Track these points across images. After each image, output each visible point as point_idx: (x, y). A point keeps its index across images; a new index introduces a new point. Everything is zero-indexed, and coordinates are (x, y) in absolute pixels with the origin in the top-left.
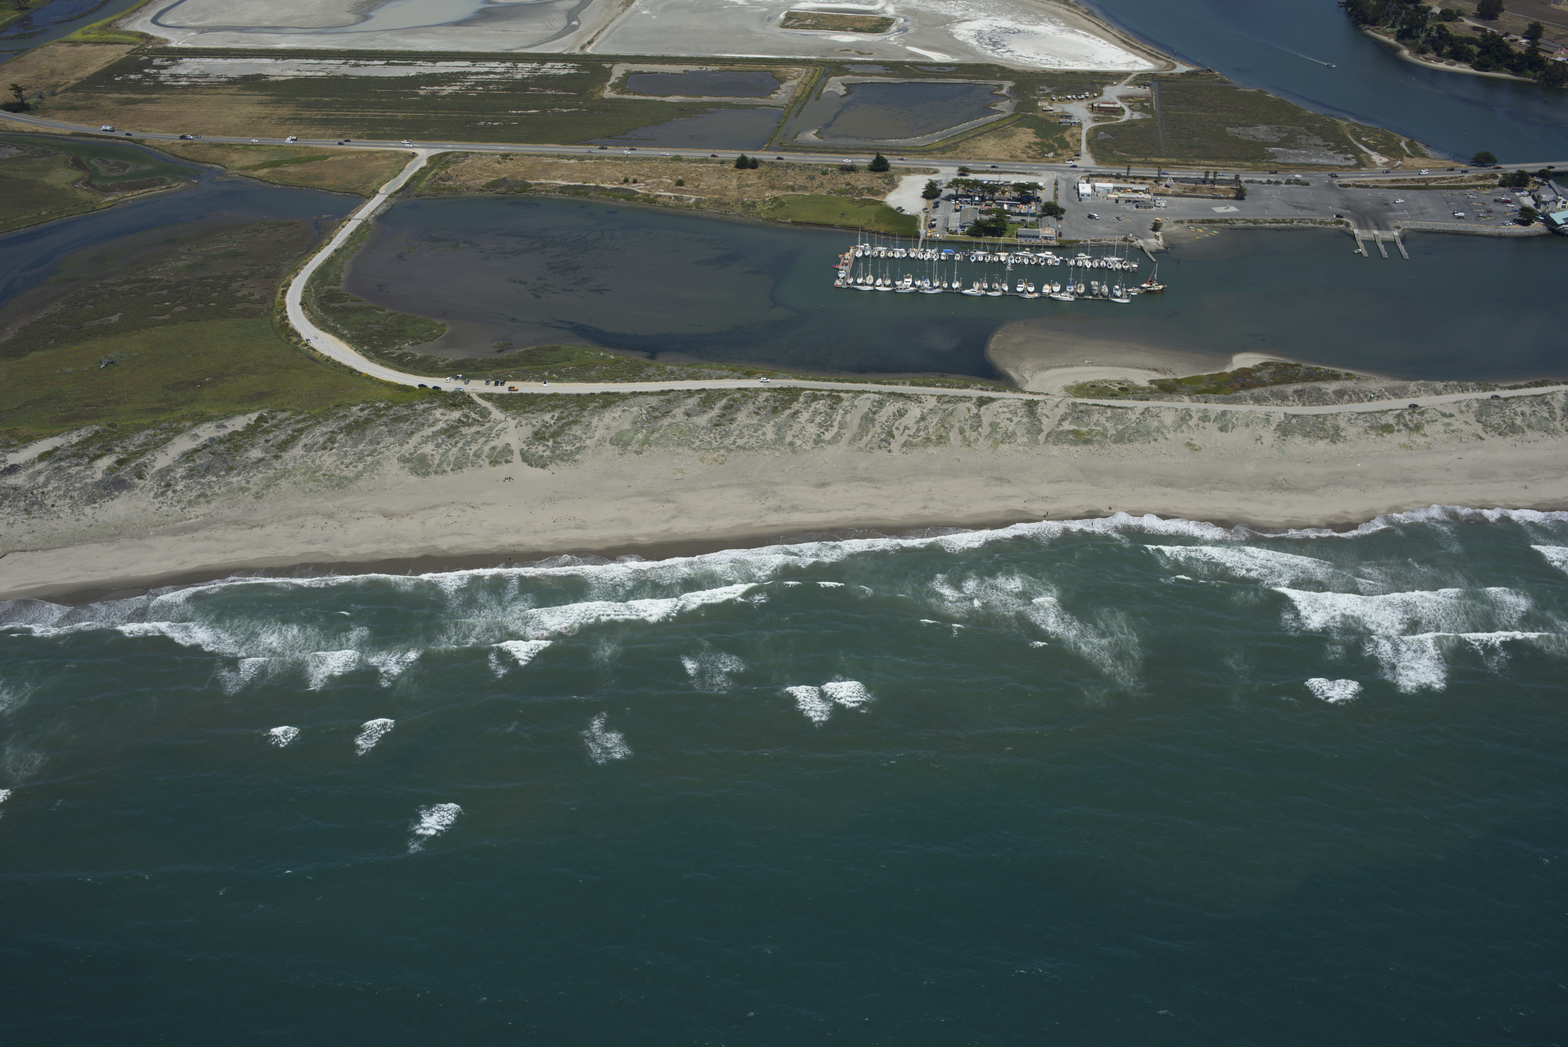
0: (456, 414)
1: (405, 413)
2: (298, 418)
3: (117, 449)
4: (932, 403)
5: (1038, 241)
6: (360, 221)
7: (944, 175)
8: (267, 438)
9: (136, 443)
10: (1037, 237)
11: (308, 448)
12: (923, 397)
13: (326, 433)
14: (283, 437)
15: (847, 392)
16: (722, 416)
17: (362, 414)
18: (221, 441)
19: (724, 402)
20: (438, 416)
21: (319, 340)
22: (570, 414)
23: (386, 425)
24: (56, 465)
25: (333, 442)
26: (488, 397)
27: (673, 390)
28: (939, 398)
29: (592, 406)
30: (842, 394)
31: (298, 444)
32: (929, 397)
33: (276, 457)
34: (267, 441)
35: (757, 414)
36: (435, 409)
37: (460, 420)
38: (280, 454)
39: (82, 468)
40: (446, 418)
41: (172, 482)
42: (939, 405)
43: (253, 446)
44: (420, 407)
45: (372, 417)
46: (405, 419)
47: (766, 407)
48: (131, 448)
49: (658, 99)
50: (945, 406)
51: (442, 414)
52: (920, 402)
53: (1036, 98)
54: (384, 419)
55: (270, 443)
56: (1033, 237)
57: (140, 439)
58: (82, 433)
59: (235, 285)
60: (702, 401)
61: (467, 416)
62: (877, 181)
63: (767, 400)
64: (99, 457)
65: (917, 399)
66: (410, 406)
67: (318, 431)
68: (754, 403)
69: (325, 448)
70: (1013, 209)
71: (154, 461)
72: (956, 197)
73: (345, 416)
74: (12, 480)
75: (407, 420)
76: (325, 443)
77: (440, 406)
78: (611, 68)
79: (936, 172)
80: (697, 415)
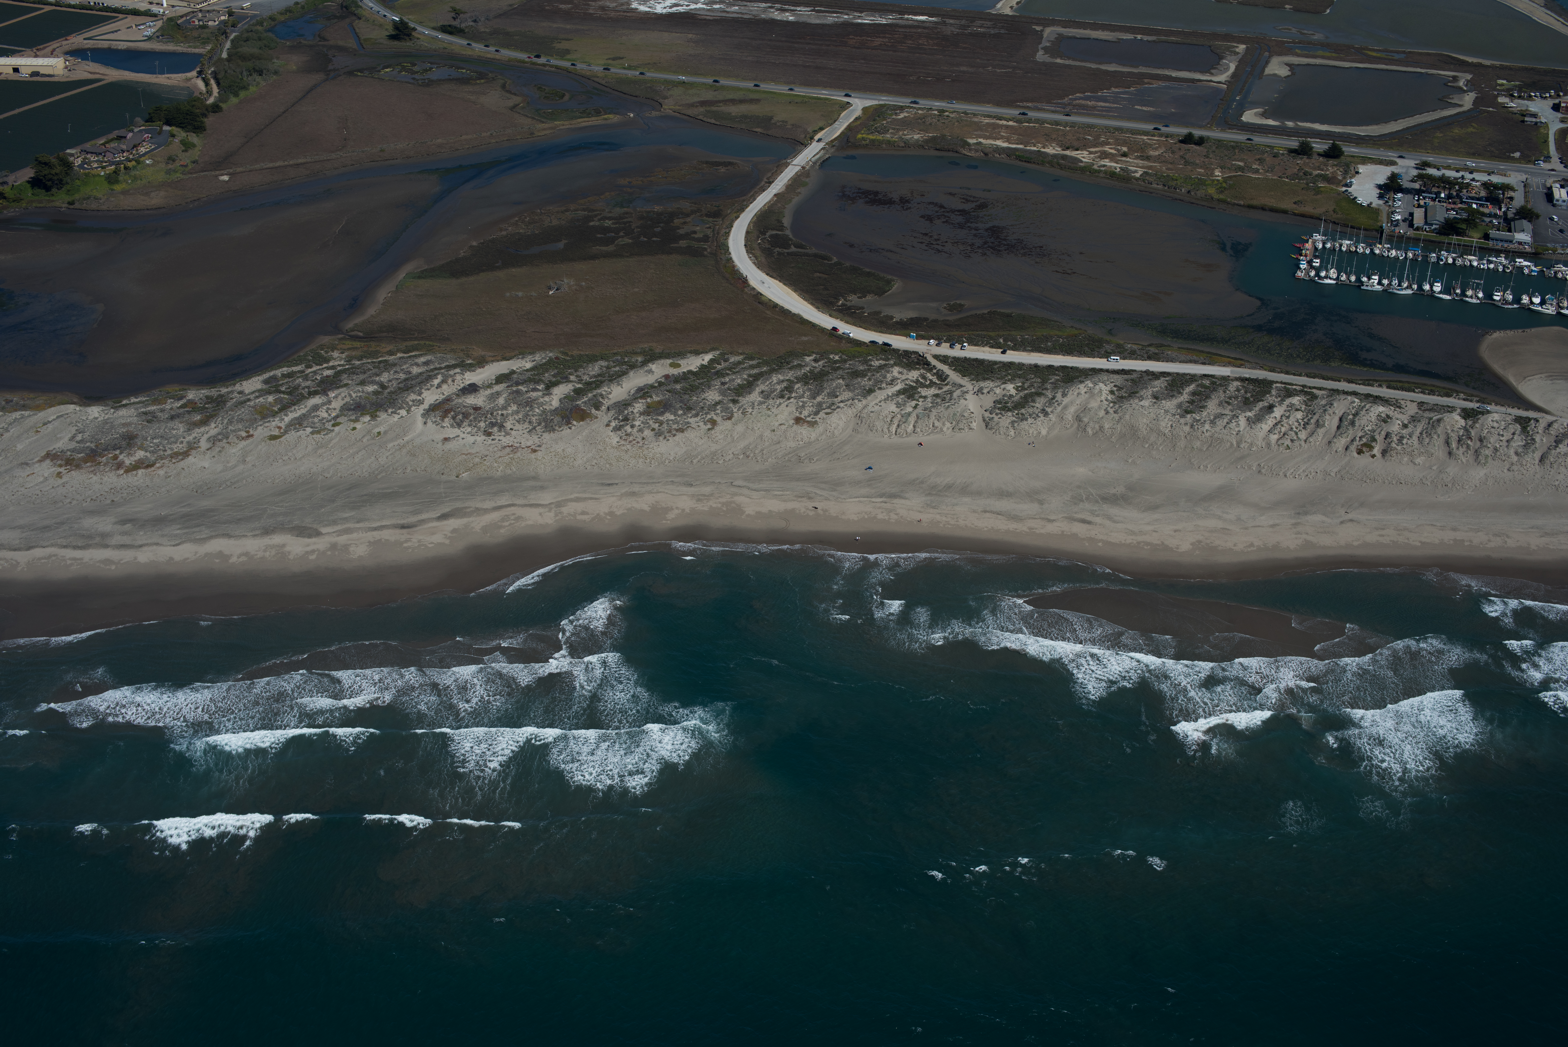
0: (914, 375)
1: (861, 368)
2: (751, 363)
3: (572, 378)
4: (1412, 409)
5: (1512, 246)
6: (800, 167)
7: (1403, 167)
8: (723, 380)
9: (592, 373)
10: (1511, 242)
11: (766, 395)
12: (1402, 402)
13: (783, 381)
14: (739, 381)
15: (1320, 389)
16: (1191, 402)
17: (817, 365)
18: (677, 379)
19: (1192, 387)
20: (895, 374)
21: (765, 285)
22: (1032, 385)
23: (843, 379)
24: (514, 389)
25: (791, 392)
26: (943, 359)
27: (1135, 371)
28: (1421, 404)
29: (1053, 379)
30: (1314, 391)
31: (755, 390)
32: (1408, 403)
33: (735, 402)
34: (723, 384)
35: (1229, 403)
36: (892, 366)
37: (917, 381)
38: (736, 398)
39: (540, 394)
40: (904, 377)
41: (631, 417)
42: (1420, 412)
43: (709, 387)
44: (876, 363)
45: (826, 369)
46: (862, 374)
47: (1236, 397)
48: (586, 378)
49: (1094, 66)
50: (1427, 414)
51: (900, 373)
52: (1400, 407)
53: (1496, 93)
54: (840, 372)
55: (726, 386)
56: (1506, 241)
57: (595, 369)
58: (536, 359)
59: (677, 222)
60: (1169, 384)
61: (924, 378)
62: (1331, 168)
63: (1238, 390)
64: (556, 384)
65: (1396, 404)
66: (866, 362)
67: (775, 378)
68: (1225, 392)
69: (782, 397)
70: (1481, 209)
71: (610, 393)
72: (1418, 192)
73: (800, 366)
74: (471, 400)
75: (865, 376)
76: (782, 391)
77: (895, 364)
78: (1042, 31)
79: (1393, 163)
80: (1165, 399)
